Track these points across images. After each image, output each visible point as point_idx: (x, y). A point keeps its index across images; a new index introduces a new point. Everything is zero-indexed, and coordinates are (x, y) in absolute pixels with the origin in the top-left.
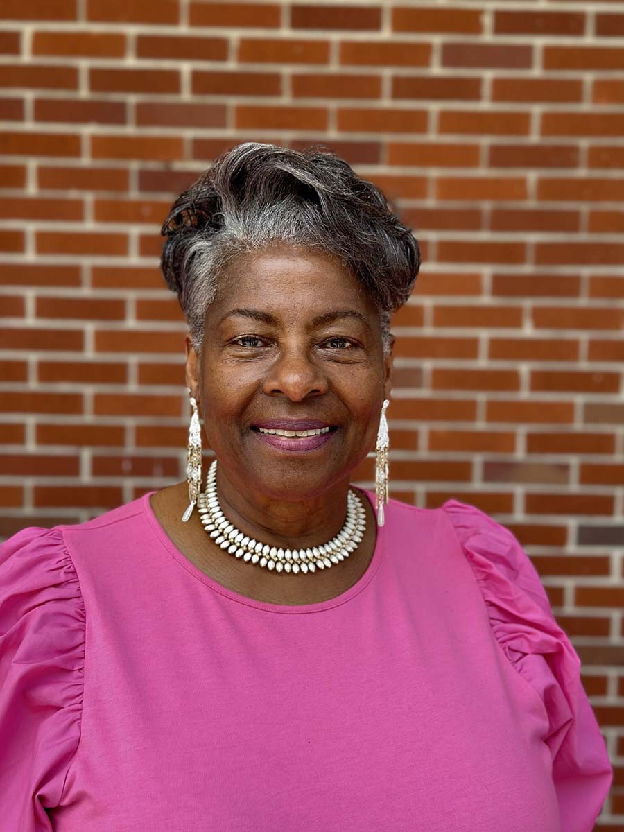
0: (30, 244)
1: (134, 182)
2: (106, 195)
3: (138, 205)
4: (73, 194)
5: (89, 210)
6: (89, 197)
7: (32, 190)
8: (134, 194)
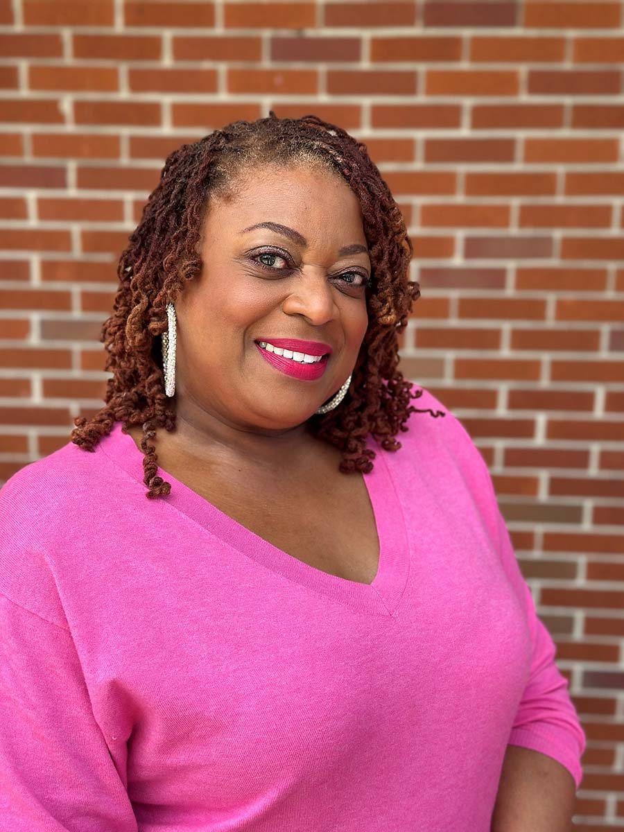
0: (167, 116)
1: (266, 50)
2: (239, 65)
3: (271, 74)
4: (207, 65)
5: (222, 81)
6: (222, 68)
7: (167, 61)
8: (266, 64)
